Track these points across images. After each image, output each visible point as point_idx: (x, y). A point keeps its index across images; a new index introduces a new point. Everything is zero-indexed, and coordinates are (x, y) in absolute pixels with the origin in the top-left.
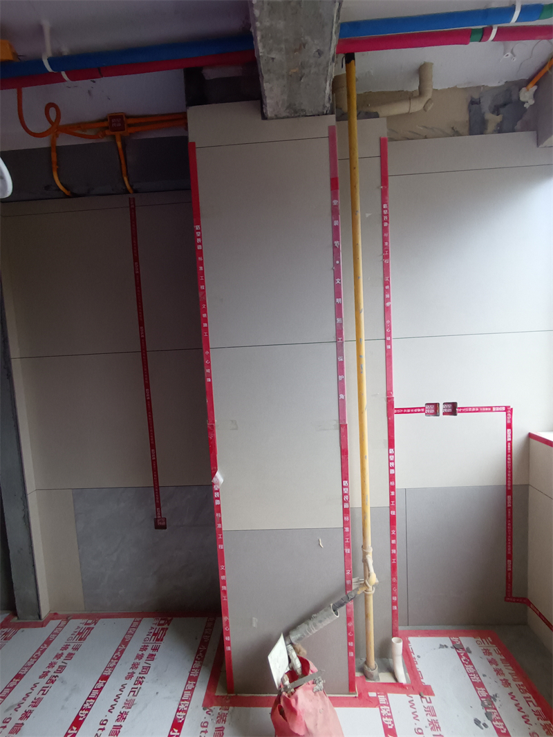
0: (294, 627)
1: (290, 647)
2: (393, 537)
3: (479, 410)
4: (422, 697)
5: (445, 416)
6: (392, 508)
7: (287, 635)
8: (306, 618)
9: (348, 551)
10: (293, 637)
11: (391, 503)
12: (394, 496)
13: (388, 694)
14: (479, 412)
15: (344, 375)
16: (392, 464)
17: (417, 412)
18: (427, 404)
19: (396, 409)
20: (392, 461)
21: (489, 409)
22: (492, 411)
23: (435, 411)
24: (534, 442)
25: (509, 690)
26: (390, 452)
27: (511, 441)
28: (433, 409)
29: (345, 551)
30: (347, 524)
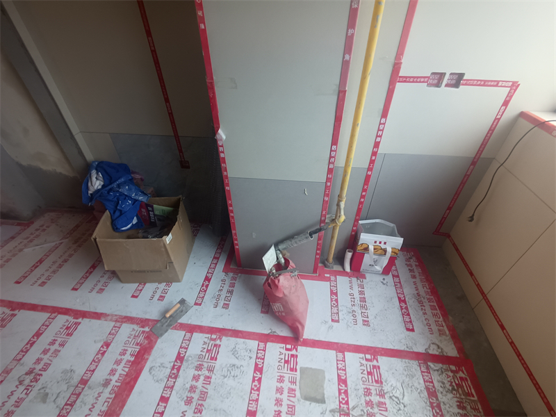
0: (282, 241)
1: (278, 252)
2: (364, 190)
3: (484, 83)
4: (358, 279)
5: (446, 88)
6: (370, 169)
7: (276, 245)
8: (290, 237)
9: (326, 199)
10: (281, 247)
11: (370, 165)
12: (374, 160)
13: (337, 277)
14: (484, 85)
15: (354, 29)
16: (380, 133)
17: (420, 82)
18: (433, 73)
19: (400, 77)
20: (381, 130)
21: (495, 83)
22: (497, 86)
23: (439, 82)
24: (522, 121)
25: (414, 280)
26: (382, 122)
27: (499, 119)
28: (437, 79)
29: (324, 199)
30: (329, 180)
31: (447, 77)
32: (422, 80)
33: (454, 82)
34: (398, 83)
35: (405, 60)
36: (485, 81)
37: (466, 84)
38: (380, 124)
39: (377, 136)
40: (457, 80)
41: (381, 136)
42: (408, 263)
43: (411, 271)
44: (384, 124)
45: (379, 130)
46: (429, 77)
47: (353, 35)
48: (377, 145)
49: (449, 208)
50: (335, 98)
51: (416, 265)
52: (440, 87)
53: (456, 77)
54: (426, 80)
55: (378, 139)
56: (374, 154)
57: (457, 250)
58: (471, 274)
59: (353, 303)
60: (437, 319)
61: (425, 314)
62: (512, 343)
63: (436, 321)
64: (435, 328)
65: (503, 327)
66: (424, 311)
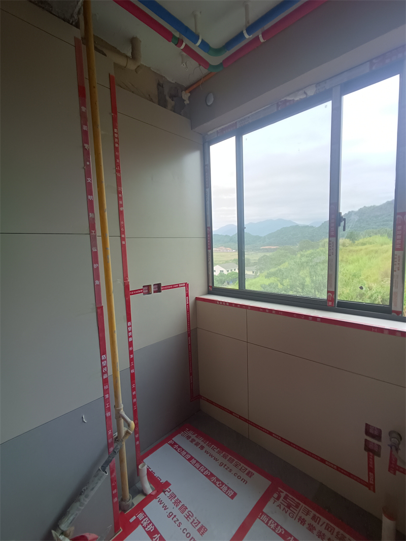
2: (133, 389)
3: (173, 287)
4: (164, 492)
5: (155, 294)
6: (132, 367)
9: (109, 414)
11: (131, 364)
12: (133, 358)
13: (144, 509)
14: (173, 288)
15: (98, 264)
16: (130, 334)
17: (138, 293)
18: (144, 287)
19: (131, 291)
20: (130, 332)
21: (177, 286)
22: (179, 287)
23: (149, 291)
24: (199, 302)
25: (204, 450)
26: (129, 325)
27: (188, 304)
28: (147, 290)
29: (106, 416)
30: (106, 391)
31: (152, 287)
32: (139, 291)
33: (157, 289)
34: (131, 296)
35: (130, 280)
36: (172, 285)
37: (164, 289)
38: (128, 327)
39: (129, 337)
40: (159, 288)
41: (131, 336)
42: (190, 440)
43: (197, 444)
44: (131, 326)
45: (128, 332)
46: (142, 289)
47: (98, 268)
48: (131, 344)
49: (191, 374)
50: (95, 314)
51: (196, 437)
52: (151, 294)
53: (156, 286)
54: (141, 291)
55: (130, 339)
56: (131, 352)
57: (212, 403)
58: (231, 413)
59: (177, 523)
60: (240, 467)
61: (230, 471)
62: (282, 439)
63: (240, 470)
64: (244, 476)
65: (271, 433)
66: (229, 469)
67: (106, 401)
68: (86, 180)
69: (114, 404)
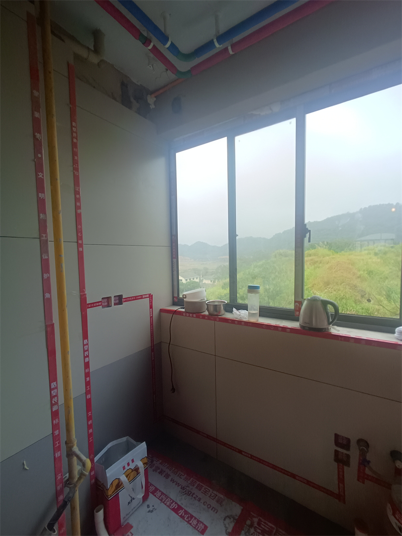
2: (89, 418)
5: (115, 306)
6: (88, 392)
9: (58, 454)
11: (86, 388)
12: (89, 381)
14: (135, 299)
16: (86, 353)
17: (96, 306)
18: (102, 299)
19: (88, 304)
20: (86, 351)
21: (141, 297)
22: (142, 298)
23: (108, 303)
24: (163, 314)
25: (170, 478)
26: (85, 343)
27: (152, 316)
28: (106, 302)
29: (55, 457)
30: (55, 427)
31: (113, 299)
32: (97, 304)
33: (117, 301)
34: (88, 309)
35: (87, 291)
36: (135, 297)
37: (126, 301)
38: (84, 345)
39: (85, 357)
40: (120, 300)
41: (88, 356)
43: (161, 473)
44: (87, 344)
45: (84, 351)
46: (101, 302)
48: (87, 365)
49: (154, 393)
52: (111, 306)
53: (117, 298)
54: (100, 304)
55: (87, 360)
56: (87, 375)
58: (198, 432)
60: (209, 494)
61: (199, 500)
62: (252, 457)
63: (210, 497)
64: (214, 504)
65: (240, 452)
66: (197, 498)
67: (56, 438)
68: (37, 175)
69: (66, 440)
